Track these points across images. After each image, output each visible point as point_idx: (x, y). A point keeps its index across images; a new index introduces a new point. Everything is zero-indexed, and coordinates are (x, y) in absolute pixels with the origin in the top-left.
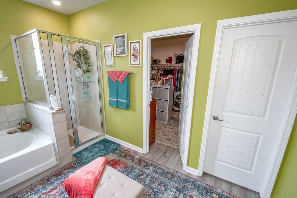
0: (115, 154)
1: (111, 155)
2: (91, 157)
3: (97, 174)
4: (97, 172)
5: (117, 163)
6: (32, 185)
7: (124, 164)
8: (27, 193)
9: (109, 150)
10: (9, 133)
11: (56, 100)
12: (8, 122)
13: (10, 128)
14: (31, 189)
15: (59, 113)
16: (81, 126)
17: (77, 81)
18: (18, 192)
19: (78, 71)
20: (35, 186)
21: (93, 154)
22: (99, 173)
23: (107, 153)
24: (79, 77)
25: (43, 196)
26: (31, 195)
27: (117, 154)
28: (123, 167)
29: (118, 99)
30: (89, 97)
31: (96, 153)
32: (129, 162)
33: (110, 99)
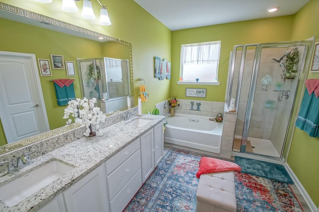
0: (273, 184)
1: (266, 181)
2: (245, 167)
3: (217, 168)
4: (219, 167)
5: (262, 191)
6: (198, 153)
7: (268, 198)
8: (193, 154)
9: (269, 176)
10: (210, 120)
11: (233, 103)
12: (212, 112)
13: (211, 117)
14: (196, 154)
15: (230, 113)
16: (270, 140)
17: (262, 88)
18: (191, 151)
19: (266, 78)
20: (199, 155)
21: (249, 166)
22: (219, 169)
23: (264, 177)
24: (266, 85)
25: (196, 161)
26: (193, 157)
27: (274, 186)
28: (263, 199)
29: (307, 120)
30: (272, 108)
31: (253, 168)
32: (278, 202)
33: (299, 117)
